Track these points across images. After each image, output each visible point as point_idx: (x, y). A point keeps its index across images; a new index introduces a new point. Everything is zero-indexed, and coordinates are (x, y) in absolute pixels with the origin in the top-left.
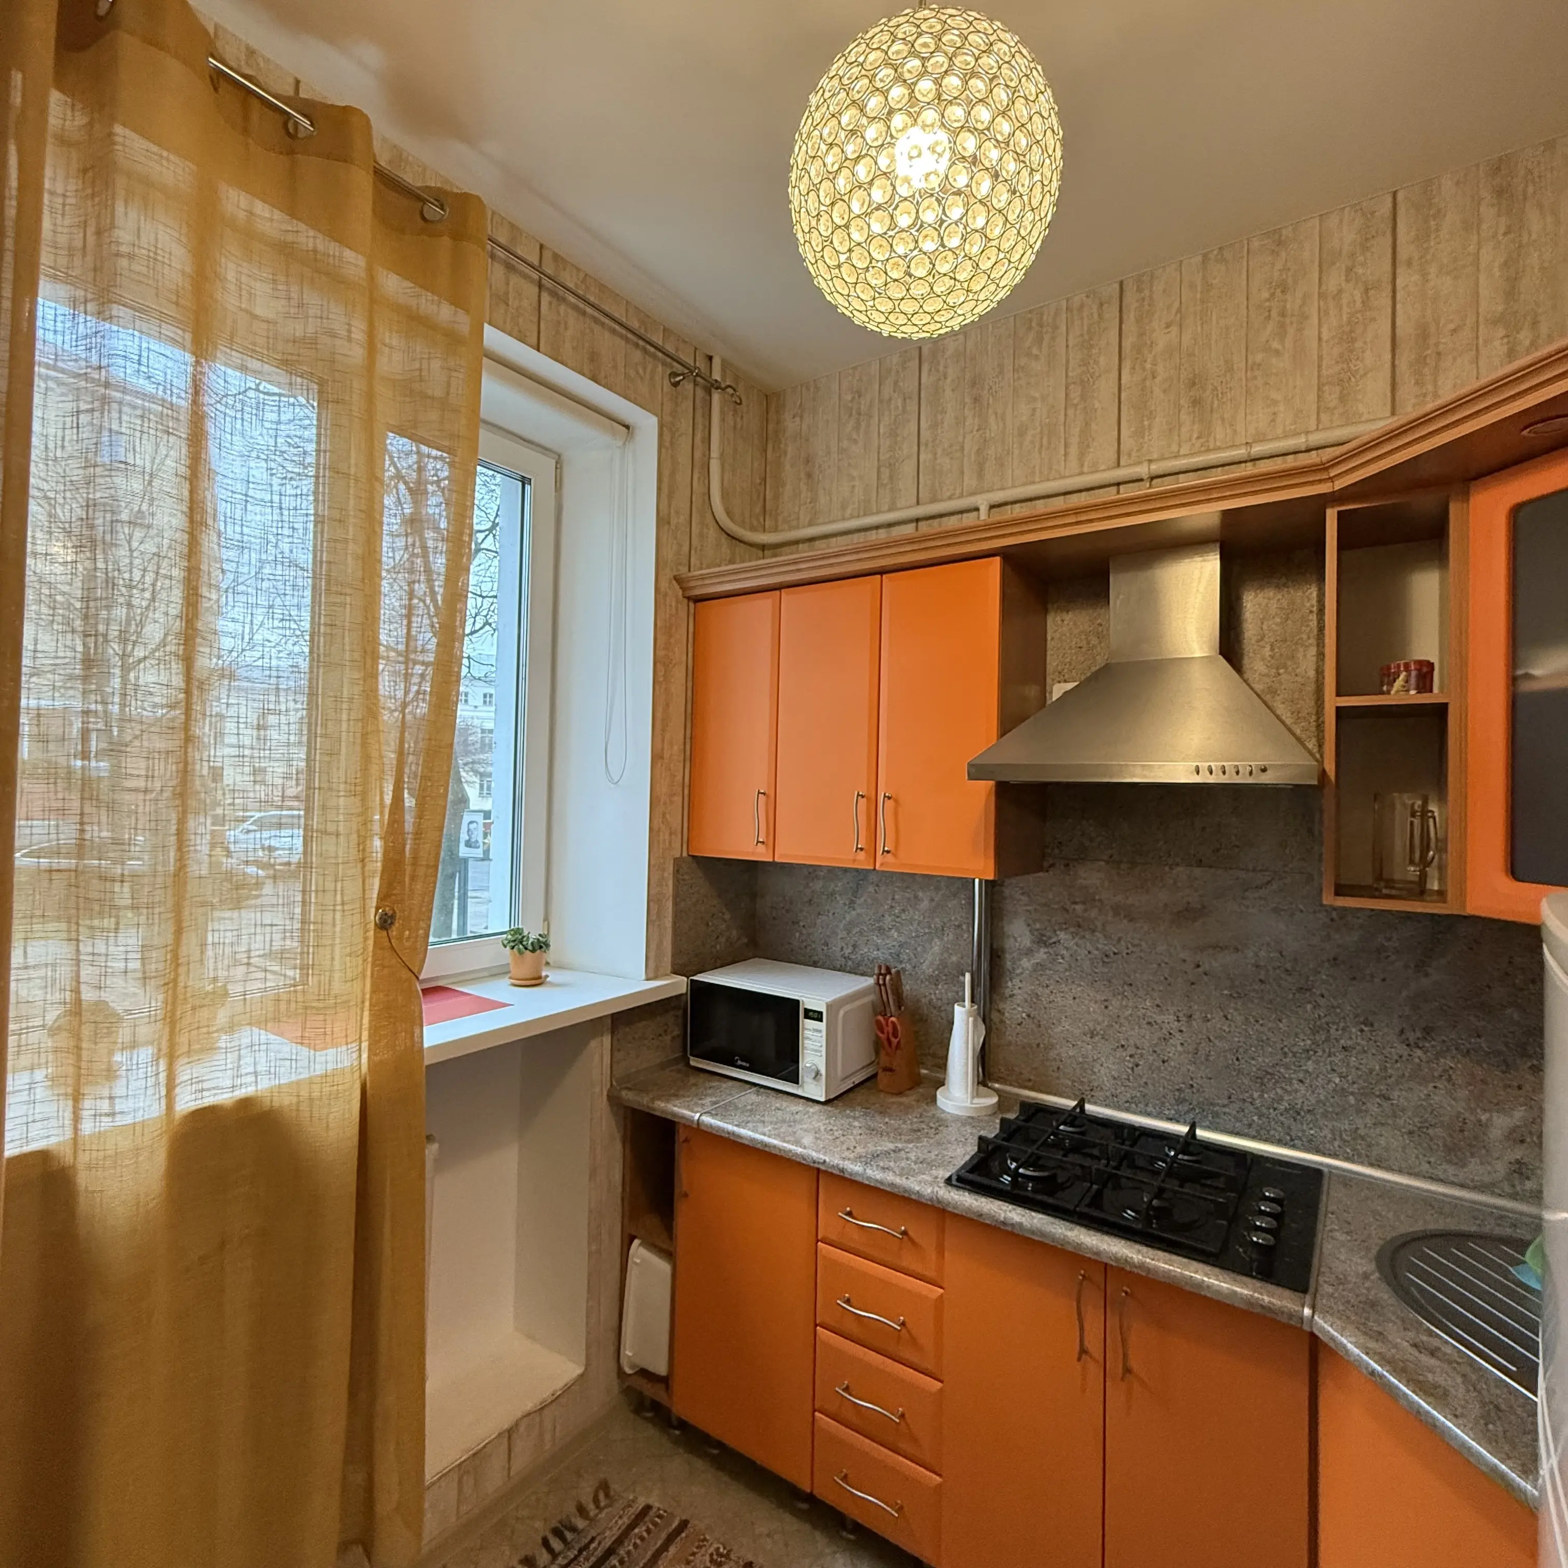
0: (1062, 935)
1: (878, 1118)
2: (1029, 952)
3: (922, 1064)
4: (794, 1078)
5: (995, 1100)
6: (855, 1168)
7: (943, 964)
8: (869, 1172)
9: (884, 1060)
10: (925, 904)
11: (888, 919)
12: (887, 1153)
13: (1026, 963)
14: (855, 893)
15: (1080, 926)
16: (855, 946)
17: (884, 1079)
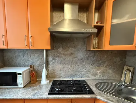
0: (56, 58)
1: (33, 88)
2: (52, 61)
3: (37, 78)
4: (17, 85)
5: (49, 81)
6: (32, 97)
7: (39, 64)
8: (35, 97)
9: (32, 79)
10: (36, 56)
11: (30, 58)
12: (37, 93)
13: (51, 62)
14: (24, 55)
15: (59, 57)
16: (24, 63)
17: (32, 82)
